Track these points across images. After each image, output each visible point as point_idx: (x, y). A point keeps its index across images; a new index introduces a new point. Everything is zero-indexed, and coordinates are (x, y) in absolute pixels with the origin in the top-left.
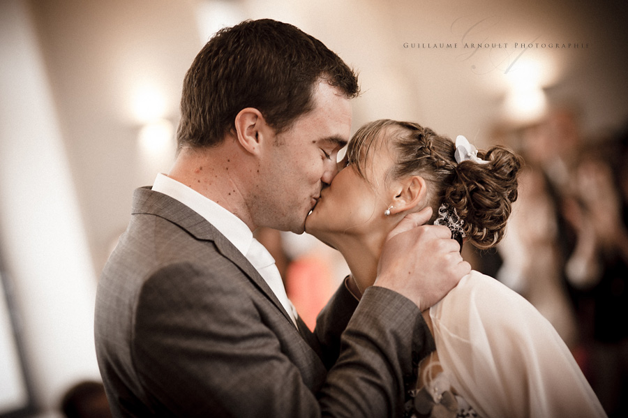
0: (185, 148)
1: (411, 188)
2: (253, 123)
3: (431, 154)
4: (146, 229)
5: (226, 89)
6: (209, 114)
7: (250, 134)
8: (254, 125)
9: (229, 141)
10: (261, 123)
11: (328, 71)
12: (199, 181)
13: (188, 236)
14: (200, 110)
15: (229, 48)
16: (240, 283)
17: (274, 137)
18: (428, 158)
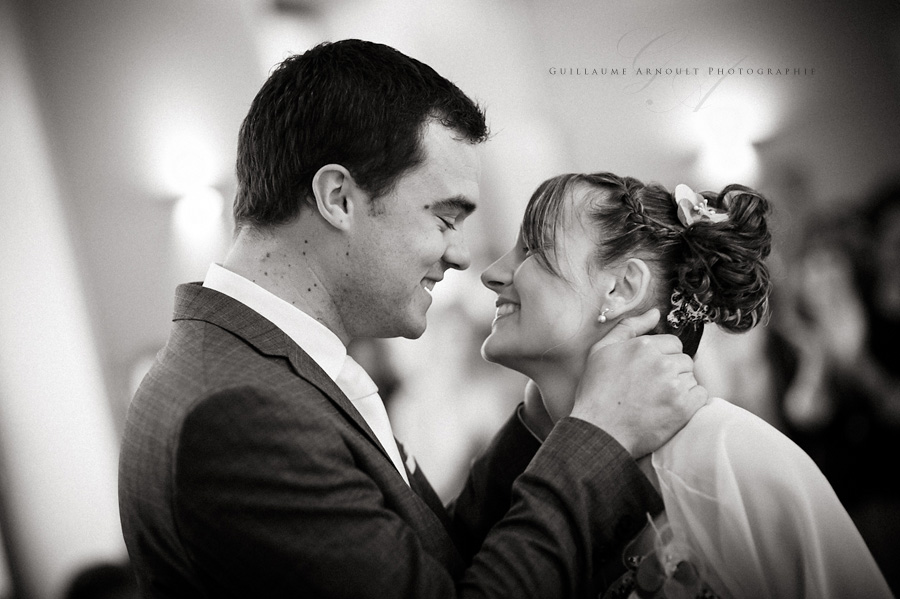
0: (246, 227)
1: (628, 278)
2: (338, 186)
3: (644, 223)
4: (191, 341)
5: (297, 142)
6: (276, 177)
7: (335, 202)
8: (340, 188)
9: (306, 214)
10: (349, 184)
11: (442, 106)
12: (266, 274)
13: (250, 351)
14: (263, 173)
15: (298, 84)
16: (325, 414)
17: (369, 203)
18: (642, 229)
